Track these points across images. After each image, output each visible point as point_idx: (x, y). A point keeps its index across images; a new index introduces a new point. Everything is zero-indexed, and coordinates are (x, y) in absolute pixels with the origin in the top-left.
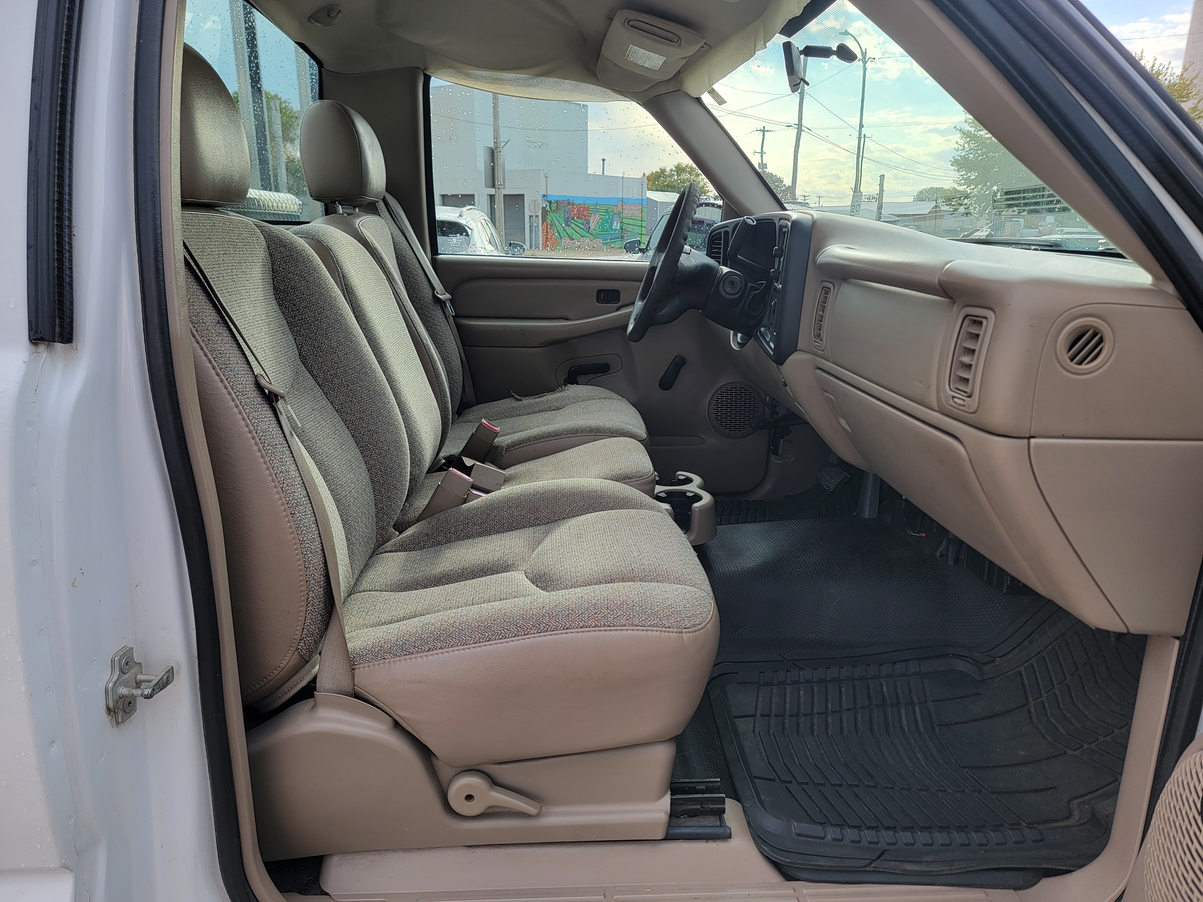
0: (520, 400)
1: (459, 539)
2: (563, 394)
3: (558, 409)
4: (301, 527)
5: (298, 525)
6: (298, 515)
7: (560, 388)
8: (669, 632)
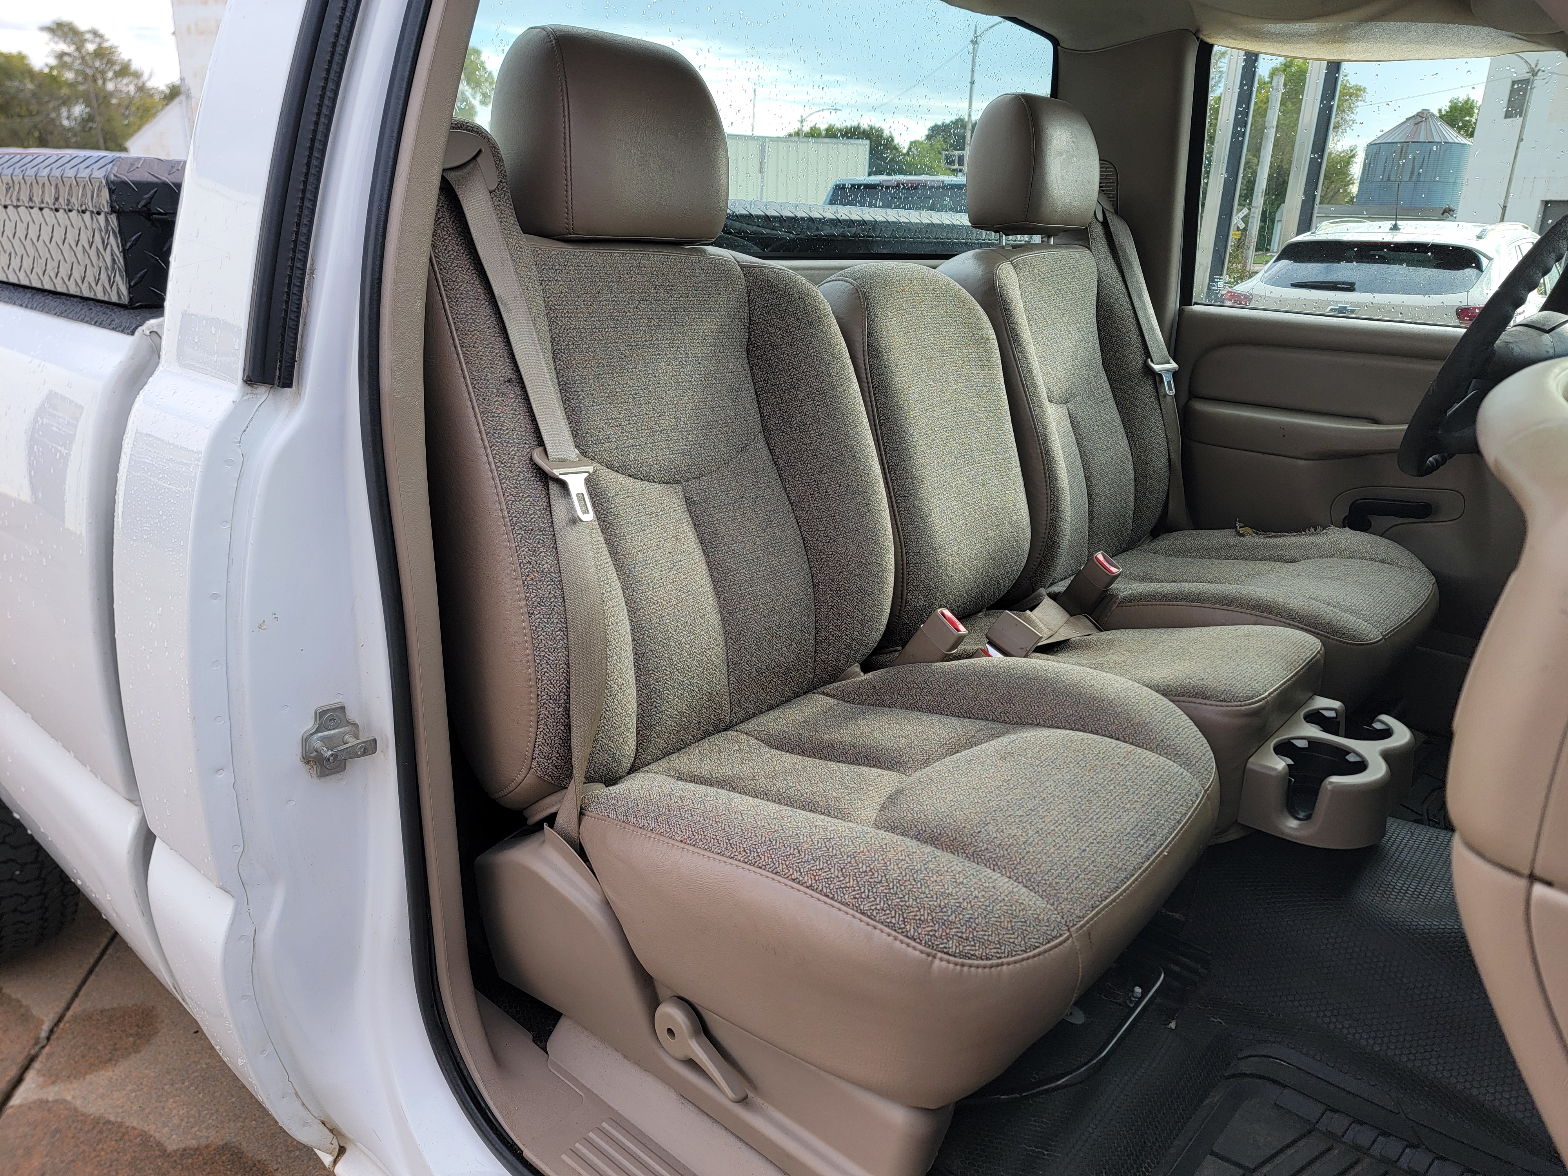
0: (1242, 535)
1: (905, 707)
2: (1314, 539)
3: (1294, 561)
4: (538, 631)
5: (534, 628)
6: (537, 616)
7: (1312, 530)
8: (908, 945)
